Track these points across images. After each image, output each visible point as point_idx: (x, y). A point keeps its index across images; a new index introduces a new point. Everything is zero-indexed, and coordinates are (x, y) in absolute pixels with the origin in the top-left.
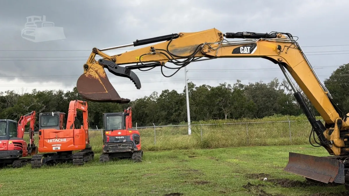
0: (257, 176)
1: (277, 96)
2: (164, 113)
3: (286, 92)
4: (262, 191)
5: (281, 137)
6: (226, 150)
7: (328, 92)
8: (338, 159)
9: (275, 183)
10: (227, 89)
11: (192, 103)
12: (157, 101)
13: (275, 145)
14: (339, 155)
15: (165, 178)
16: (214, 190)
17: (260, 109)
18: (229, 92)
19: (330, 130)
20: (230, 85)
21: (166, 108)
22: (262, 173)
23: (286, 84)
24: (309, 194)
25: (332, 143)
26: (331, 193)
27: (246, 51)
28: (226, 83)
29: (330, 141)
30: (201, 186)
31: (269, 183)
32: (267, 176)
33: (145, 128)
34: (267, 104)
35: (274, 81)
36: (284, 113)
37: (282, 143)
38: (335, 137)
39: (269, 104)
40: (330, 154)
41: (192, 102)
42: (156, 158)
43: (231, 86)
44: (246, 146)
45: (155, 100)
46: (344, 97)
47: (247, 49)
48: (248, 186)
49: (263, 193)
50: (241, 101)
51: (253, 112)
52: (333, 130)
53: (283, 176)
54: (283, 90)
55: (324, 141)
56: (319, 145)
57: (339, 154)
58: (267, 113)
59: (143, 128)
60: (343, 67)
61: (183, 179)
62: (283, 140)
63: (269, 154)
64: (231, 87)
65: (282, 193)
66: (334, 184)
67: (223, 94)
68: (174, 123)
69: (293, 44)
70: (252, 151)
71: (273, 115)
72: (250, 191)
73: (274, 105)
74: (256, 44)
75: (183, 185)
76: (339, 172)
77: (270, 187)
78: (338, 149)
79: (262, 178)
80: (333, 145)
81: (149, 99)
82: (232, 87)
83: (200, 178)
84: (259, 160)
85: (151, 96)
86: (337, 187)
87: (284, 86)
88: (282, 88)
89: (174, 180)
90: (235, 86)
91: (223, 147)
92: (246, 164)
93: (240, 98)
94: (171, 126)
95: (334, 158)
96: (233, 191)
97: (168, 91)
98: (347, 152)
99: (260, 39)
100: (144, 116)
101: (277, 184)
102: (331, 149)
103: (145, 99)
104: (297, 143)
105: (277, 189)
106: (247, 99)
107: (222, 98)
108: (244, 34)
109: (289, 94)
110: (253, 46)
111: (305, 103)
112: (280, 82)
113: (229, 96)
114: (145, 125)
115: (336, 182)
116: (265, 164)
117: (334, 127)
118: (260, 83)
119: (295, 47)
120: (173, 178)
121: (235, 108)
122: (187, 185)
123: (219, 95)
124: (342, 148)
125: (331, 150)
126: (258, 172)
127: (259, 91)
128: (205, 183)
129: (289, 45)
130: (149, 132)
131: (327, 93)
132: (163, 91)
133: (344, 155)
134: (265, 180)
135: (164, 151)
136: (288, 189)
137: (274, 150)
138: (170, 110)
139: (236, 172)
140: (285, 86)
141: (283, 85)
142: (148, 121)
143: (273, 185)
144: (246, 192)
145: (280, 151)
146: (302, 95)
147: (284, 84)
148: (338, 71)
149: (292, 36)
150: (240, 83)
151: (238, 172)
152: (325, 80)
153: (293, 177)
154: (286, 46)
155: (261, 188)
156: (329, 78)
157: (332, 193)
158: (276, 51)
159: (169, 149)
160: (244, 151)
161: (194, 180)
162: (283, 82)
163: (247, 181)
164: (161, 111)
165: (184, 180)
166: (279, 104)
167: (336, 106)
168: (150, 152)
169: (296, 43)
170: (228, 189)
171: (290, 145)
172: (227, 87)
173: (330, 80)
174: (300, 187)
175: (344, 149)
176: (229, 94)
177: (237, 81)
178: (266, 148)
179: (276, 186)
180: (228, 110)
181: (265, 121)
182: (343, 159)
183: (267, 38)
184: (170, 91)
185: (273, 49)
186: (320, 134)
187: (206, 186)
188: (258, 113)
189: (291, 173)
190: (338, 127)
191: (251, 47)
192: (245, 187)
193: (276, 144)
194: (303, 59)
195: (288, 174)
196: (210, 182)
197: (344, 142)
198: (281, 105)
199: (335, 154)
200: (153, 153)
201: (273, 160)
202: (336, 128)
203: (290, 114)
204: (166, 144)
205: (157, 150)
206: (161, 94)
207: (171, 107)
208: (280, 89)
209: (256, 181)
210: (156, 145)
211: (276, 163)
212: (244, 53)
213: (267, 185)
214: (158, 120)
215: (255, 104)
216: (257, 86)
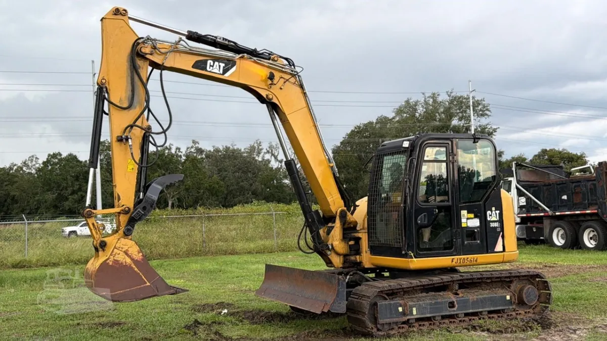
0: (212, 308)
1: (259, 170)
2: (50, 196)
3: (274, 164)
4: (216, 333)
5: (261, 239)
6: (165, 263)
7: (333, 164)
8: (340, 274)
9: (240, 318)
10: (173, 155)
11: (106, 179)
12: (36, 173)
13: (249, 253)
14: (341, 268)
15: (39, 318)
16: (132, 337)
17: (230, 191)
18: (177, 160)
19: (329, 227)
20: (179, 149)
21: (53, 187)
22: (221, 301)
23: (273, 150)
24: (293, 333)
25: (330, 247)
26: (325, 330)
27: (216, 68)
28: (172, 145)
29: (327, 245)
30: (109, 330)
31: (229, 318)
32: (229, 305)
33: (10, 224)
34: (242, 184)
35: (256, 145)
36: (268, 199)
37: (261, 250)
38: (336, 238)
39: (245, 184)
40: (327, 266)
41: (107, 177)
42: (26, 282)
43: (181, 150)
44: (201, 256)
45: (34, 171)
46: (361, 175)
47: (220, 66)
48: (193, 325)
49: (217, 337)
50: (198, 177)
51: (217, 196)
52: (333, 227)
53: (255, 305)
54: (269, 161)
55: (320, 244)
56: (312, 251)
57: (341, 266)
58: (241, 198)
59: (7, 224)
60: (359, 127)
61: (75, 319)
62: (263, 245)
63: (237, 268)
64: (181, 152)
65: (249, 335)
66: (329, 315)
67: (166, 164)
68: (69, 215)
69: (293, 76)
70: (210, 264)
71: (252, 202)
72: (195, 334)
73: (253, 184)
74: (236, 62)
75: (72, 331)
76: (337, 296)
77: (231, 325)
78: (339, 258)
79: (220, 310)
80: (332, 252)
81: (19, 169)
82: (184, 153)
83: (108, 316)
84: (220, 280)
85: (25, 163)
86: (337, 320)
87: (270, 155)
88: (267, 157)
89: (57, 321)
90: (188, 151)
91: (159, 259)
92: (196, 287)
93: (195, 172)
94: (64, 222)
95: (334, 273)
96: (166, 335)
97: (61, 155)
98: (353, 263)
99: (244, 55)
100: (9, 200)
101: (243, 318)
102: (329, 258)
103: (11, 168)
104: (284, 250)
105: (242, 328)
106: (208, 173)
107: (164, 172)
108: (218, 40)
109: (278, 167)
110: (230, 63)
111: (301, 184)
112: (265, 146)
113: (176, 169)
114: (11, 219)
115: (332, 311)
116: (229, 286)
117: (334, 222)
118: (231, 147)
119: (296, 83)
120: (54, 319)
121: (187, 190)
122: (81, 329)
123: (158, 165)
124: (345, 256)
125: (330, 260)
126: (215, 300)
127: (229, 161)
128: (117, 324)
129: (287, 77)
130: (17, 233)
131: (331, 165)
132: (49, 155)
133: (348, 267)
134: (225, 313)
135: (43, 267)
136: (259, 327)
137: (246, 262)
138: (62, 190)
139: (177, 302)
140: (273, 155)
141: (268, 152)
142: (17, 211)
143: (237, 322)
144: (188, 336)
145: (257, 262)
146: (299, 170)
147: (270, 151)
148: (352, 134)
149: (294, 65)
150: (197, 145)
151: (180, 302)
152: (333, 147)
153: (271, 305)
154: (282, 78)
155: (215, 328)
156: (339, 145)
157: (327, 330)
158: (265, 81)
159: (55, 265)
160: (195, 265)
161: (97, 319)
162: (269, 148)
163: (194, 316)
164: (44, 192)
165: (76, 322)
166: (261, 184)
167: (342, 188)
168: (13, 270)
169: (299, 76)
170: (158, 332)
171: (274, 252)
172: (173, 151)
173: (340, 147)
174: (280, 322)
175: (348, 257)
176: (176, 165)
177: (193, 143)
178: (235, 258)
179: (241, 323)
180: (173, 193)
181: (234, 213)
182: (346, 275)
183: (255, 57)
184: (64, 155)
185: (262, 76)
186: (315, 231)
187: (117, 329)
188: (226, 198)
189: (268, 299)
190: (341, 222)
191: (226, 65)
192: (188, 327)
193: (252, 250)
194: (305, 105)
195: (263, 301)
196: (125, 323)
197: (348, 247)
198: (265, 185)
199: (334, 267)
200: (21, 273)
201: (242, 278)
202: (338, 224)
203: (279, 201)
204: (49, 254)
205: (30, 267)
206: (45, 160)
207: (65, 185)
208: (264, 160)
209: (208, 316)
210: (27, 258)
211: (246, 284)
212: (212, 71)
213: (226, 323)
214: (37, 209)
215: (222, 183)
216: (226, 152)
